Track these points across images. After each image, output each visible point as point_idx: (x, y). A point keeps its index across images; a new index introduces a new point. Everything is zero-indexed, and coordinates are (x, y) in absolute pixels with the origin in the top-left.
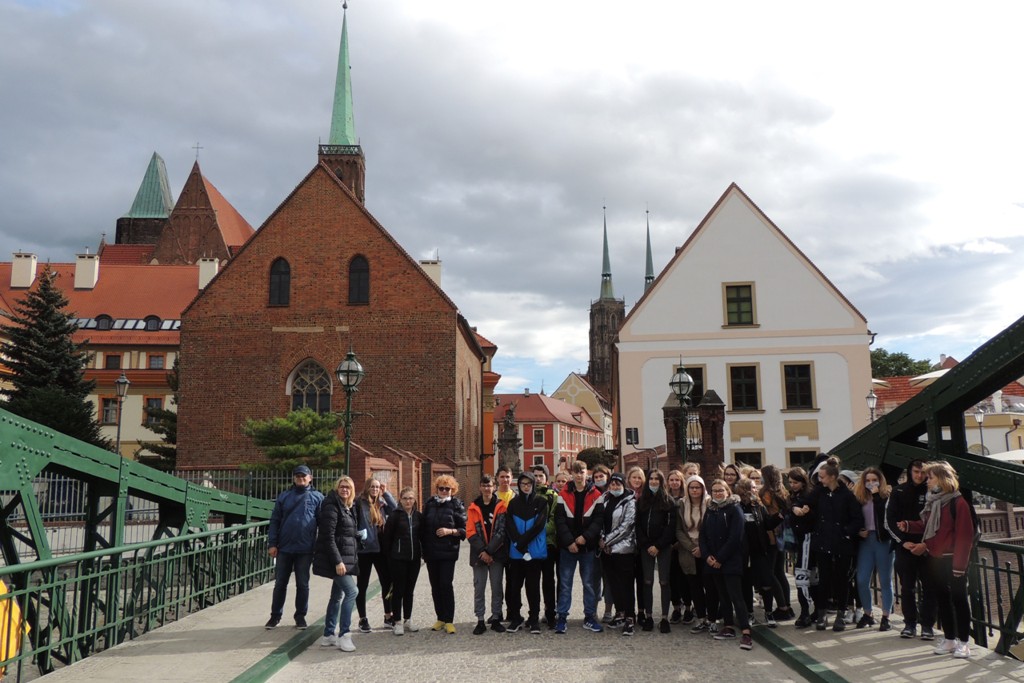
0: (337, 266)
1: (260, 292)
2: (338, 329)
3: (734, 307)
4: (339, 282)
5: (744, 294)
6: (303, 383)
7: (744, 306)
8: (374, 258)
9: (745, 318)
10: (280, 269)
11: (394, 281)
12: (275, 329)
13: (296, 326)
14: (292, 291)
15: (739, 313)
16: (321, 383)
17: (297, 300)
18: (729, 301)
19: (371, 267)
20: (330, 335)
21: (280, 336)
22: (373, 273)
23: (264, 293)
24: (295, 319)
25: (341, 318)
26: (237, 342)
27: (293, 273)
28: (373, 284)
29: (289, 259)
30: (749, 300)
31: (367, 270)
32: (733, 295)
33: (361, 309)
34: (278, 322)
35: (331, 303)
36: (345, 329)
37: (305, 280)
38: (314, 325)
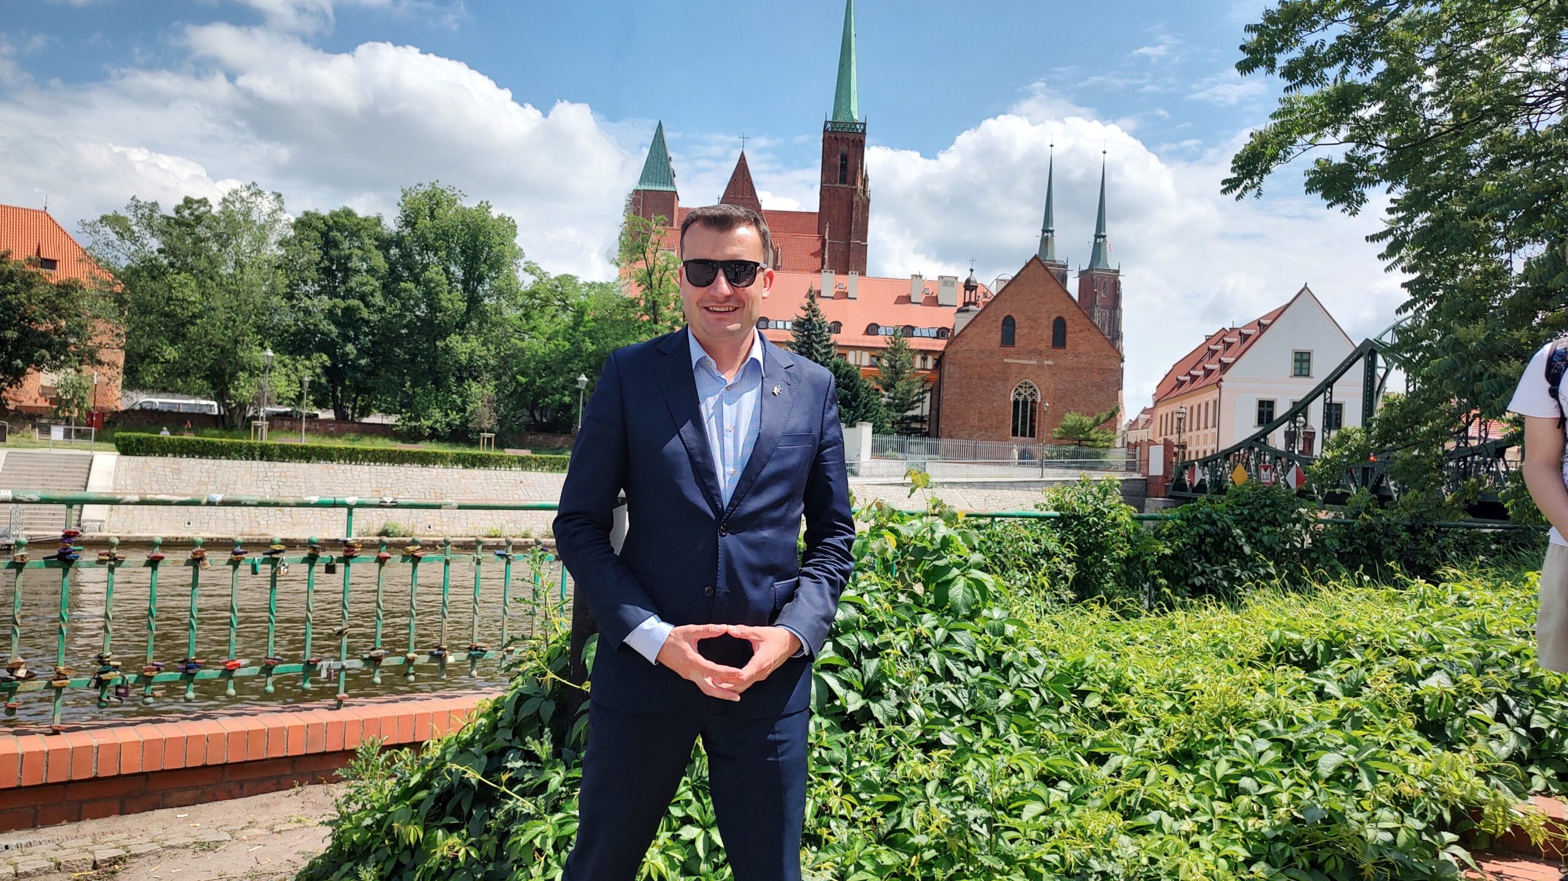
0: (1046, 323)
1: (996, 337)
2: (1046, 363)
3: (1298, 364)
4: (1047, 334)
5: (1305, 357)
6: (1019, 394)
7: (1305, 365)
8: (1069, 319)
9: (1304, 372)
10: (1009, 324)
11: (1082, 335)
12: (1005, 360)
13: (1018, 359)
14: (1016, 337)
15: (1301, 369)
16: (1031, 395)
17: (1020, 342)
18: (1296, 361)
19: (1067, 325)
20: (1041, 366)
21: (1008, 365)
22: (1069, 329)
23: (999, 337)
24: (1018, 354)
25: (1048, 356)
27: (1017, 326)
28: (1068, 336)
29: (1013, 315)
30: (1308, 361)
31: (1064, 326)
32: (1299, 357)
33: (1061, 351)
34: (1007, 356)
35: (1042, 346)
36: (1050, 363)
37: (1025, 331)
38: (1031, 359)
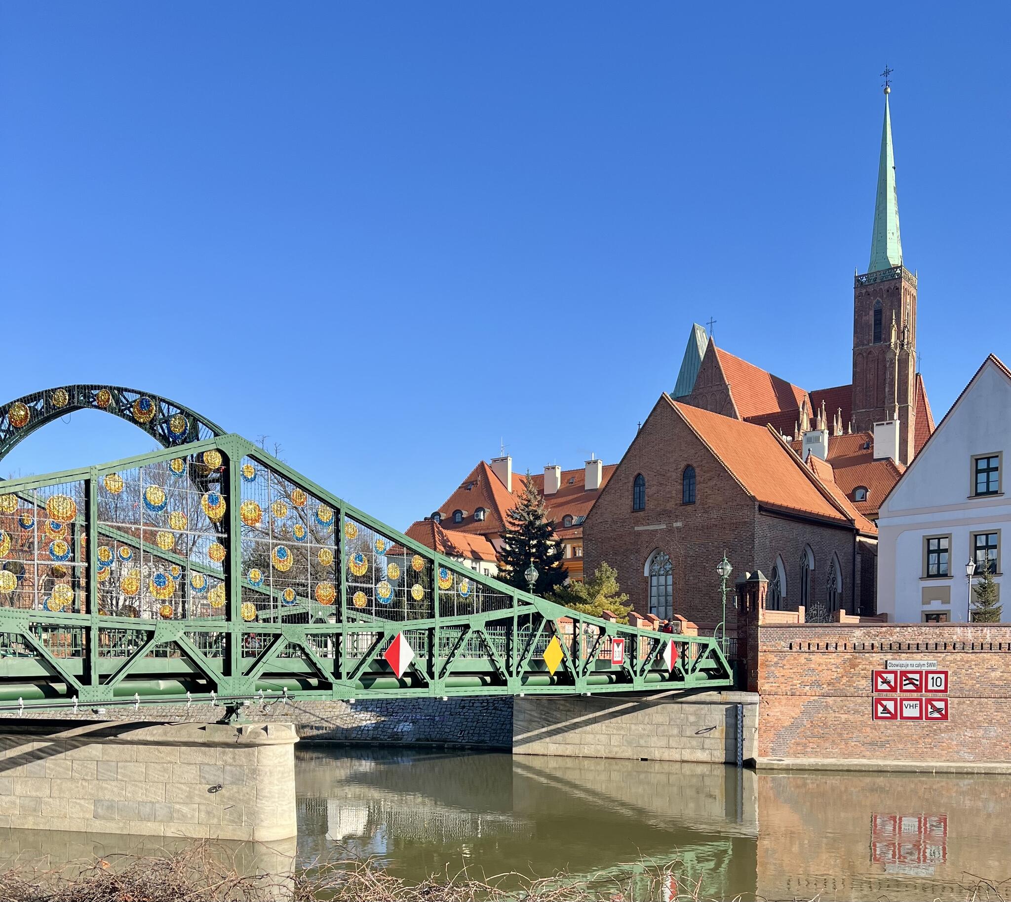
0: (674, 475)
1: (627, 501)
2: (675, 525)
3: (983, 477)
4: (675, 489)
5: (994, 464)
6: (656, 566)
7: (992, 475)
8: (698, 467)
9: (993, 487)
10: (639, 484)
11: (711, 483)
12: (636, 528)
13: (649, 524)
14: (646, 498)
15: (988, 483)
16: (667, 566)
17: (650, 505)
18: (978, 472)
19: (697, 474)
20: (670, 531)
21: (639, 533)
22: (698, 478)
23: (630, 501)
24: (648, 521)
25: (677, 516)
26: (615, 540)
27: (646, 484)
28: (698, 487)
29: (643, 473)
30: (997, 469)
31: (695, 477)
32: (983, 466)
33: (689, 508)
34: (637, 523)
35: (670, 505)
36: (679, 524)
37: (654, 489)
38: (660, 523)
